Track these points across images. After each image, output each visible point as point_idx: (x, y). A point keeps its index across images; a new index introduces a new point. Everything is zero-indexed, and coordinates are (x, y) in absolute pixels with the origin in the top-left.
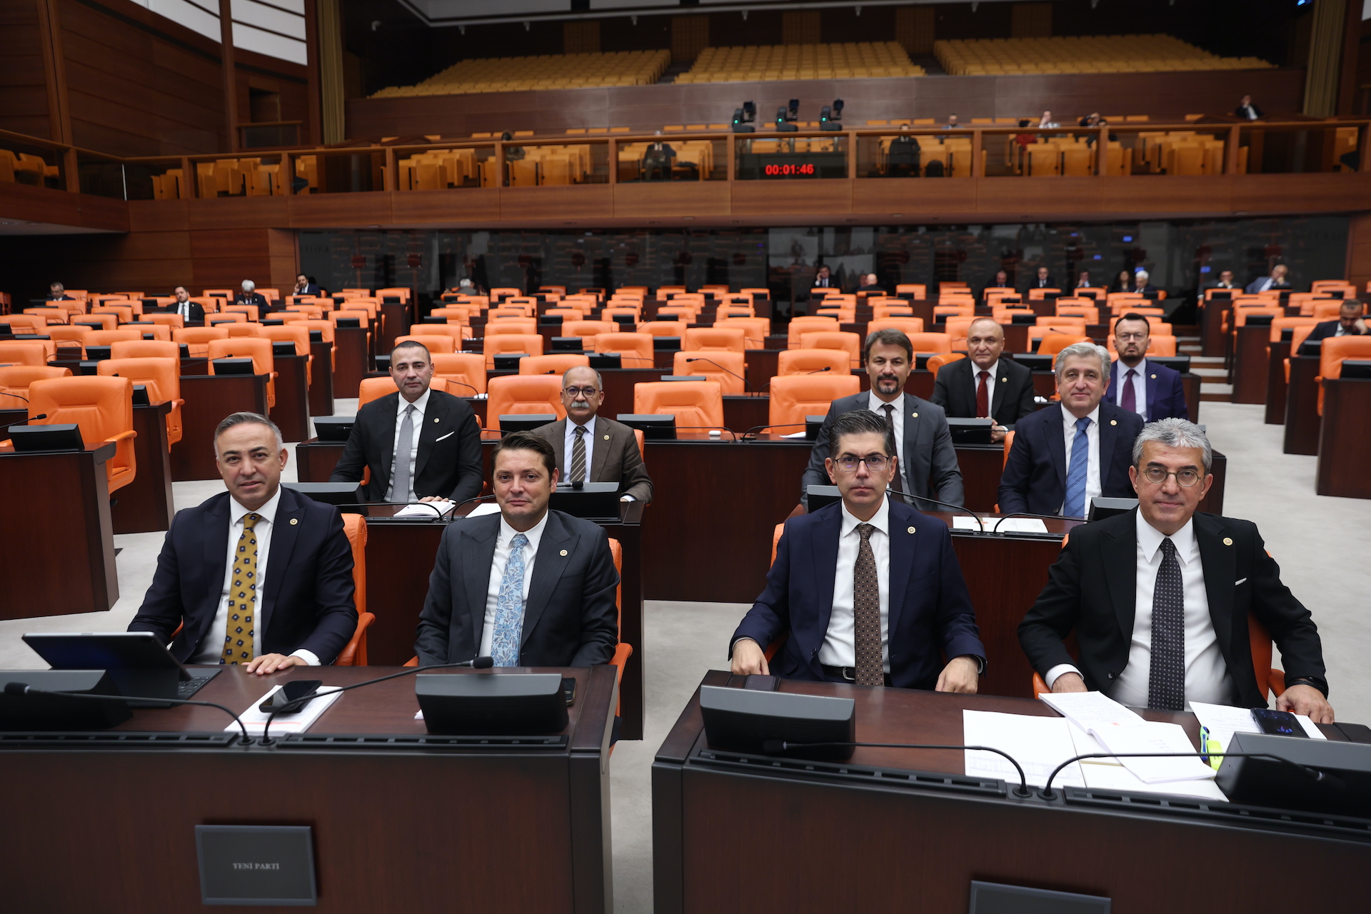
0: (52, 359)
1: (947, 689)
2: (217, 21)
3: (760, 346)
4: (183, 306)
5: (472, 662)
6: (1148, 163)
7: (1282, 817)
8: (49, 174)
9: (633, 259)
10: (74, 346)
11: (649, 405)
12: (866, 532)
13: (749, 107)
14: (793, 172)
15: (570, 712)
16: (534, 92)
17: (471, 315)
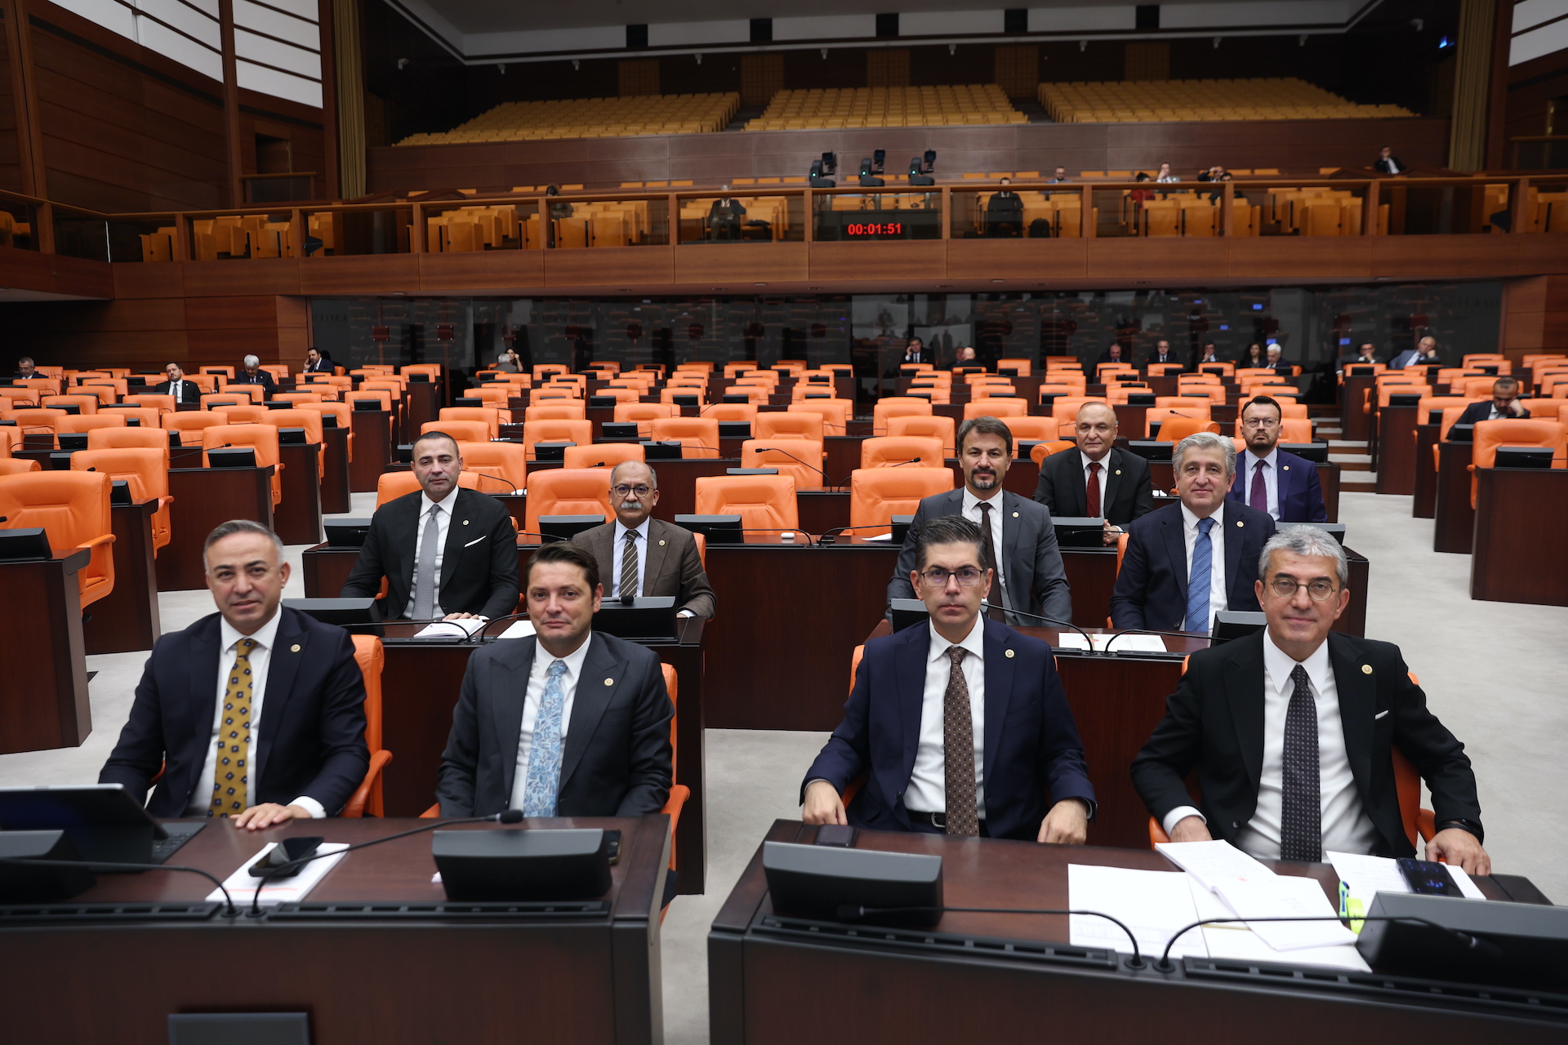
0: (18, 448)
1: (1051, 839)
2: (219, 58)
3: (841, 432)
4: (176, 385)
5: (498, 816)
6: (1278, 222)
7: (1433, 990)
8: (19, 232)
9: (697, 331)
10: (46, 433)
11: (713, 503)
12: (957, 656)
13: (829, 159)
14: (879, 232)
15: (614, 872)
16: (584, 140)
17: (510, 396)
